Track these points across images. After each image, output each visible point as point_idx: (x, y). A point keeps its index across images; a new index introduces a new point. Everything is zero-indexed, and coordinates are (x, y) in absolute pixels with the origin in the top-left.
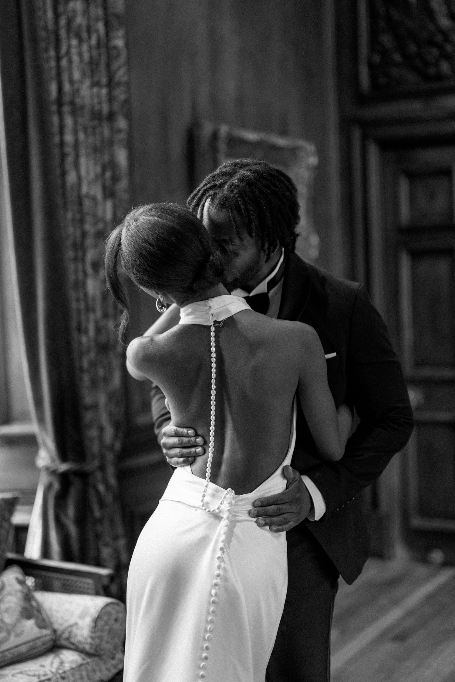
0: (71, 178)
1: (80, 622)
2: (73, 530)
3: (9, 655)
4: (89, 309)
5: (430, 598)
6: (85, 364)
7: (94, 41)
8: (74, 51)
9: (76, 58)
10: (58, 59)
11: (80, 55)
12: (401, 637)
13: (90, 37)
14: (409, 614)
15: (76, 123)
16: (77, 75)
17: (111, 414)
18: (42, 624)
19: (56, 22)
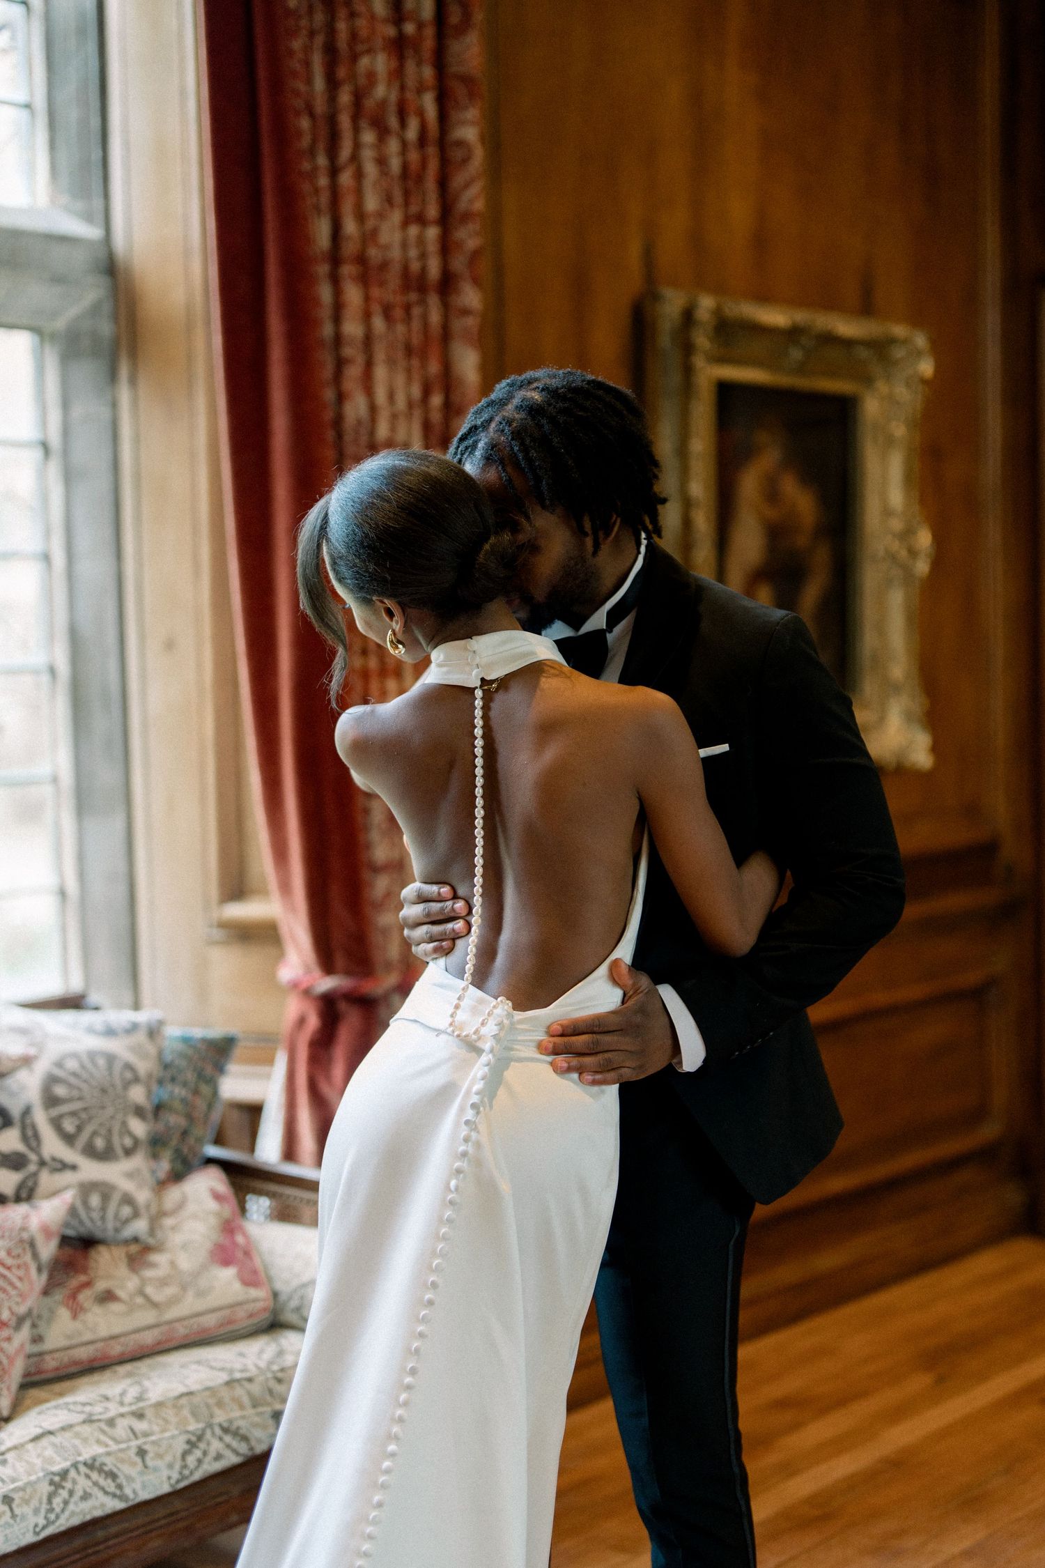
3: (181, 1330)
7: (412, 133)
8: (368, 155)
9: (370, 169)
10: (334, 172)
11: (382, 162)
13: (403, 123)
15: (367, 299)
16: (372, 203)
18: (251, 1278)
19: (332, 97)
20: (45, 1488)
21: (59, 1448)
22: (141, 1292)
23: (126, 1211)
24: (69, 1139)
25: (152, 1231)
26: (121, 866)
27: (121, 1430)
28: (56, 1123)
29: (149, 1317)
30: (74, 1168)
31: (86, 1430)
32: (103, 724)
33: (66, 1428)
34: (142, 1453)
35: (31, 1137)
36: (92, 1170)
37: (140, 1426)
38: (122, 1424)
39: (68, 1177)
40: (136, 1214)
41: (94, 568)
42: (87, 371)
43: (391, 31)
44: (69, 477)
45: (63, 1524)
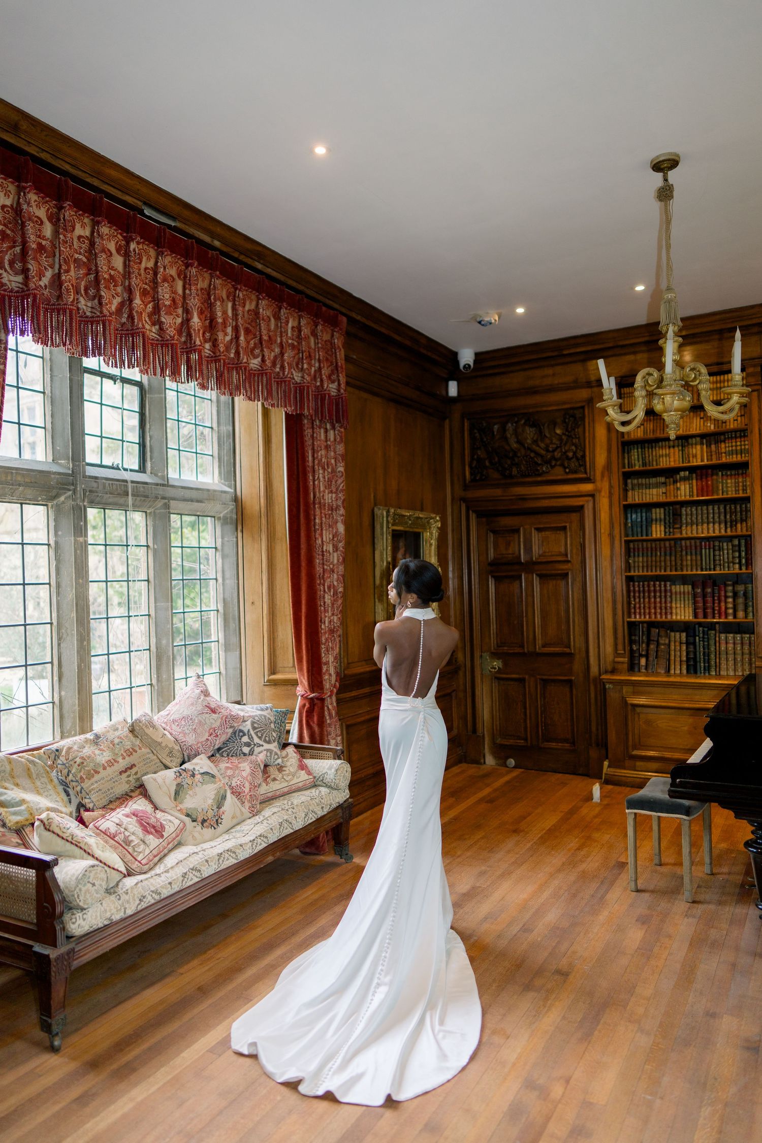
0: (319, 541)
1: (329, 772)
2: (316, 729)
3: (293, 787)
4: (326, 611)
5: (508, 782)
6: (324, 641)
7: (330, 470)
8: (321, 476)
9: (321, 479)
10: (314, 481)
11: (324, 477)
12: (491, 801)
13: (328, 468)
14: (495, 790)
15: (321, 513)
16: (322, 489)
17: (335, 668)
18: (309, 773)
19: (313, 462)
20: (279, 826)
21: (279, 816)
22: (283, 778)
23: (276, 757)
24: (260, 738)
25: (283, 762)
26: (238, 665)
27: (290, 812)
28: (256, 734)
29: (286, 784)
30: (262, 746)
31: (283, 812)
32: (233, 625)
33: (279, 811)
34: (296, 818)
35: (251, 738)
36: (267, 746)
37: (294, 811)
38: (290, 810)
39: (261, 749)
40: (278, 758)
41: (231, 582)
42: (230, 528)
43: (325, 444)
44: (224, 557)
45: (283, 835)
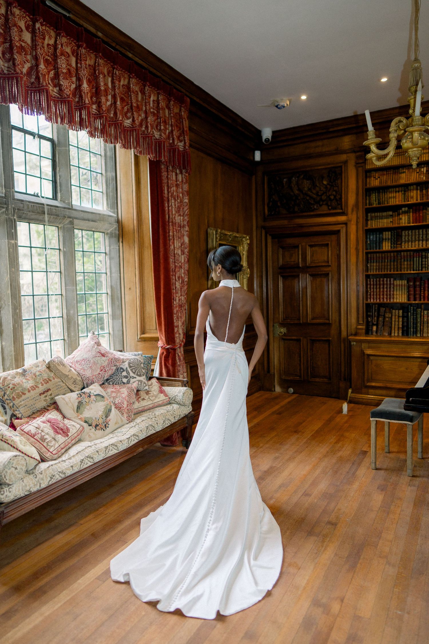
0: (172, 247)
1: (179, 395)
2: (171, 368)
3: (156, 404)
4: (177, 293)
5: (289, 402)
6: (175, 312)
7: (179, 201)
8: (173, 204)
9: (173, 206)
10: (168, 207)
11: (175, 205)
12: (280, 413)
13: (178, 199)
14: (282, 407)
15: (173, 228)
16: (174, 213)
17: (183, 329)
18: (166, 395)
19: (168, 194)
21: (146, 423)
22: (149, 398)
23: (145, 385)
24: (134, 373)
25: (149, 388)
26: (121, 329)
27: (153, 420)
28: (132, 370)
29: (151, 402)
30: (136, 378)
31: (149, 420)
32: (117, 303)
33: (146, 419)
34: (157, 423)
35: (128, 373)
36: (138, 378)
37: (156, 419)
38: (153, 419)
39: (135, 380)
40: (146, 386)
41: (116, 275)
42: (114, 240)
43: (176, 183)
44: (110, 259)
45: (149, 435)
